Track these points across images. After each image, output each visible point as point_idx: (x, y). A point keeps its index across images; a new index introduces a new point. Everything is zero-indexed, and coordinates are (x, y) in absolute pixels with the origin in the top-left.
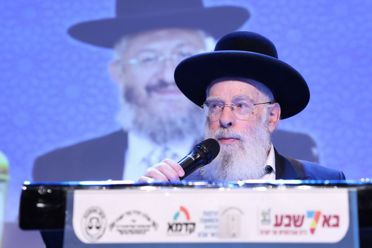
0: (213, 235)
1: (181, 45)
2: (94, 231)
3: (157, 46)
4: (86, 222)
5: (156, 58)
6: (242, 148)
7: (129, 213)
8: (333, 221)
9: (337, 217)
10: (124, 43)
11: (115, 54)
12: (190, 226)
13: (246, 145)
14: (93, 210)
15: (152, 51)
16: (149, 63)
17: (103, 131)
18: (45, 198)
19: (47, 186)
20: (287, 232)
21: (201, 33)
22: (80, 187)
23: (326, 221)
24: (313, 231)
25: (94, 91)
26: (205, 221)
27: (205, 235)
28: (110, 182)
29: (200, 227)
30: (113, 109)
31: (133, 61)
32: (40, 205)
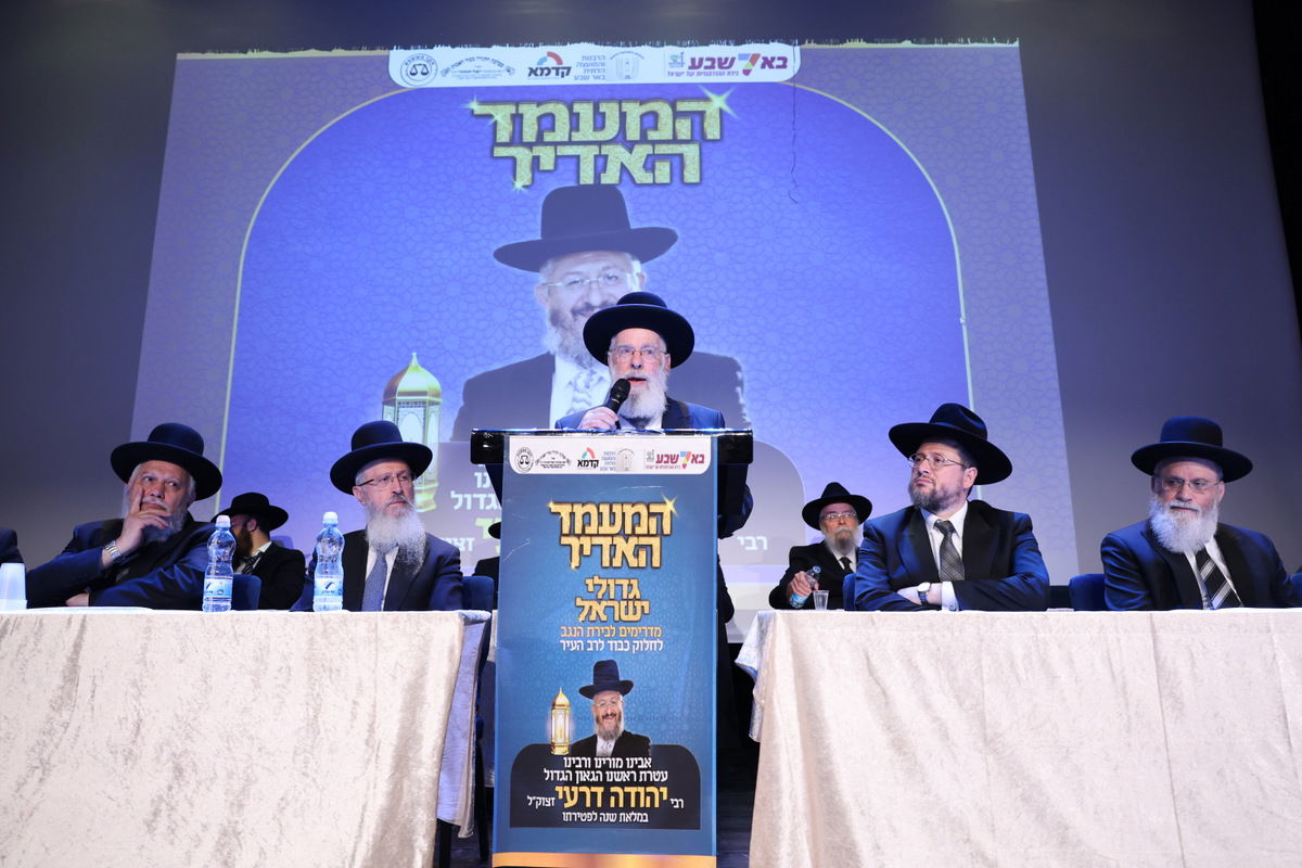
0: (611, 469)
1: (608, 268)
2: (524, 465)
3: (581, 268)
4: (519, 459)
5: (582, 281)
6: (648, 388)
7: (549, 453)
8: (700, 459)
9: (702, 456)
10: (550, 266)
11: (541, 277)
12: (595, 463)
13: (650, 385)
14: (524, 450)
15: (578, 273)
16: (575, 286)
17: (530, 354)
18: (489, 441)
19: (490, 432)
20: (666, 467)
21: (628, 256)
22: (513, 433)
23: (695, 459)
24: (684, 466)
25: (520, 314)
26: (605, 459)
27: (606, 469)
28: (535, 430)
29: (601, 463)
30: (539, 333)
31: (559, 284)
32: (485, 446)
